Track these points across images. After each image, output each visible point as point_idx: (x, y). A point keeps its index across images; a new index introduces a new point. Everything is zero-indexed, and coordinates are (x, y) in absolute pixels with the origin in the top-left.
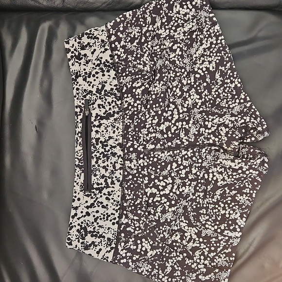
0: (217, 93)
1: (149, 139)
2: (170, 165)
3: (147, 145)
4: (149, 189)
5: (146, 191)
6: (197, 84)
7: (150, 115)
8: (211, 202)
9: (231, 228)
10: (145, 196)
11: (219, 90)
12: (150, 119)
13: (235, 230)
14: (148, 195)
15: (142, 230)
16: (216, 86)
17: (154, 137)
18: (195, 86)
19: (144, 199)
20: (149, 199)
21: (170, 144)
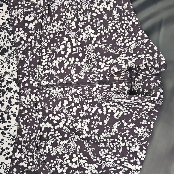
0: (114, 28)
1: (43, 76)
2: (61, 102)
3: (42, 82)
4: (43, 123)
5: (41, 126)
6: (94, 21)
7: (47, 53)
8: (110, 136)
9: (132, 161)
10: (39, 131)
11: (116, 26)
12: (47, 57)
13: (135, 163)
14: (43, 129)
15: (35, 165)
16: (113, 21)
17: (48, 74)
18: (91, 23)
19: (38, 133)
20: (43, 134)
21: (61, 80)
